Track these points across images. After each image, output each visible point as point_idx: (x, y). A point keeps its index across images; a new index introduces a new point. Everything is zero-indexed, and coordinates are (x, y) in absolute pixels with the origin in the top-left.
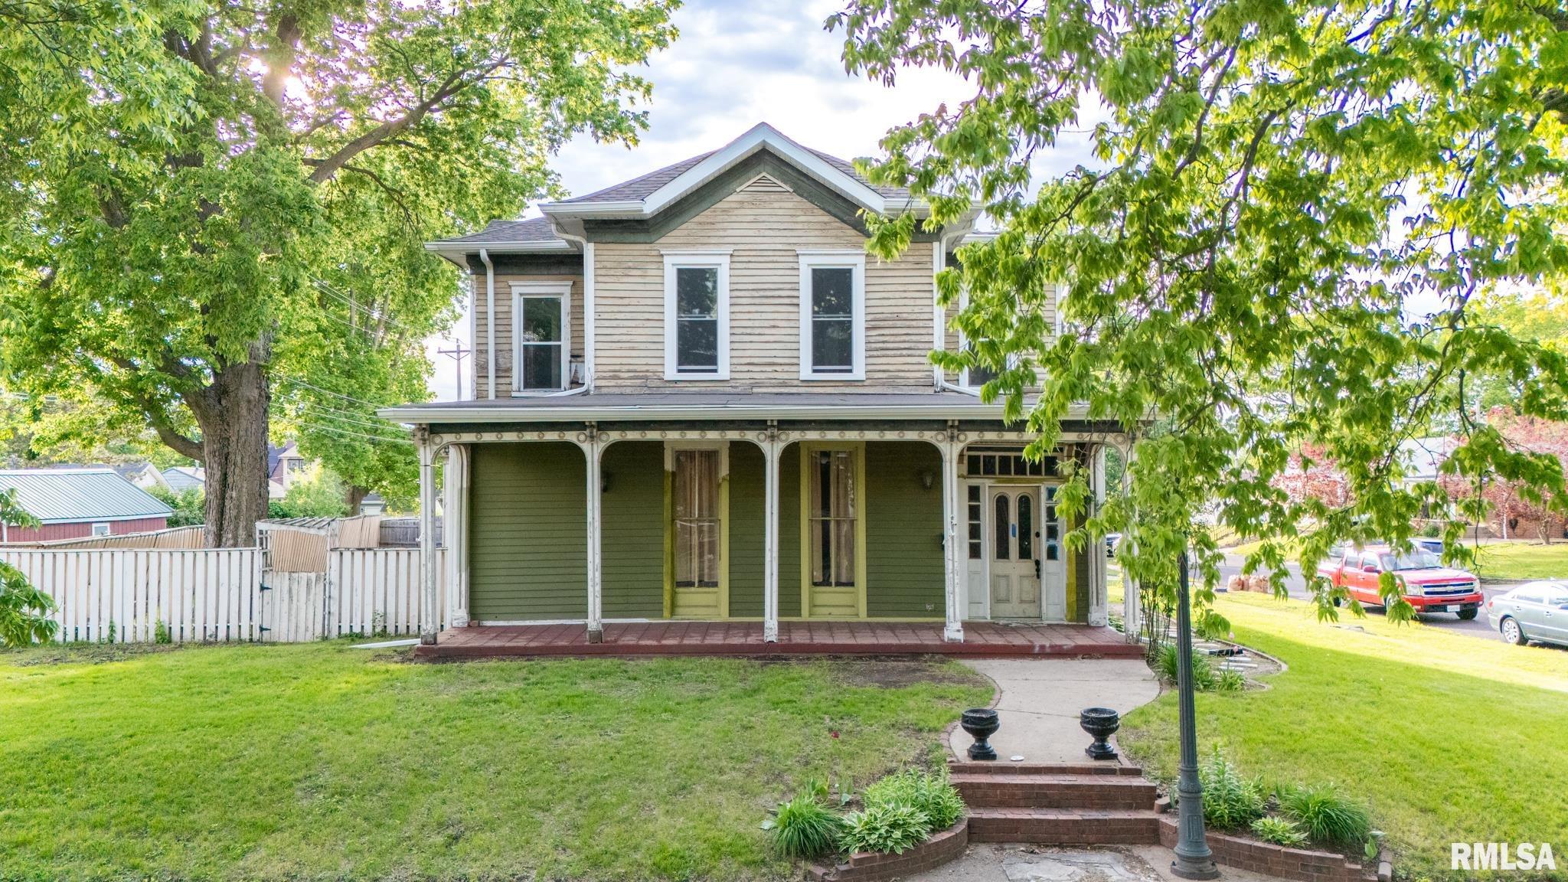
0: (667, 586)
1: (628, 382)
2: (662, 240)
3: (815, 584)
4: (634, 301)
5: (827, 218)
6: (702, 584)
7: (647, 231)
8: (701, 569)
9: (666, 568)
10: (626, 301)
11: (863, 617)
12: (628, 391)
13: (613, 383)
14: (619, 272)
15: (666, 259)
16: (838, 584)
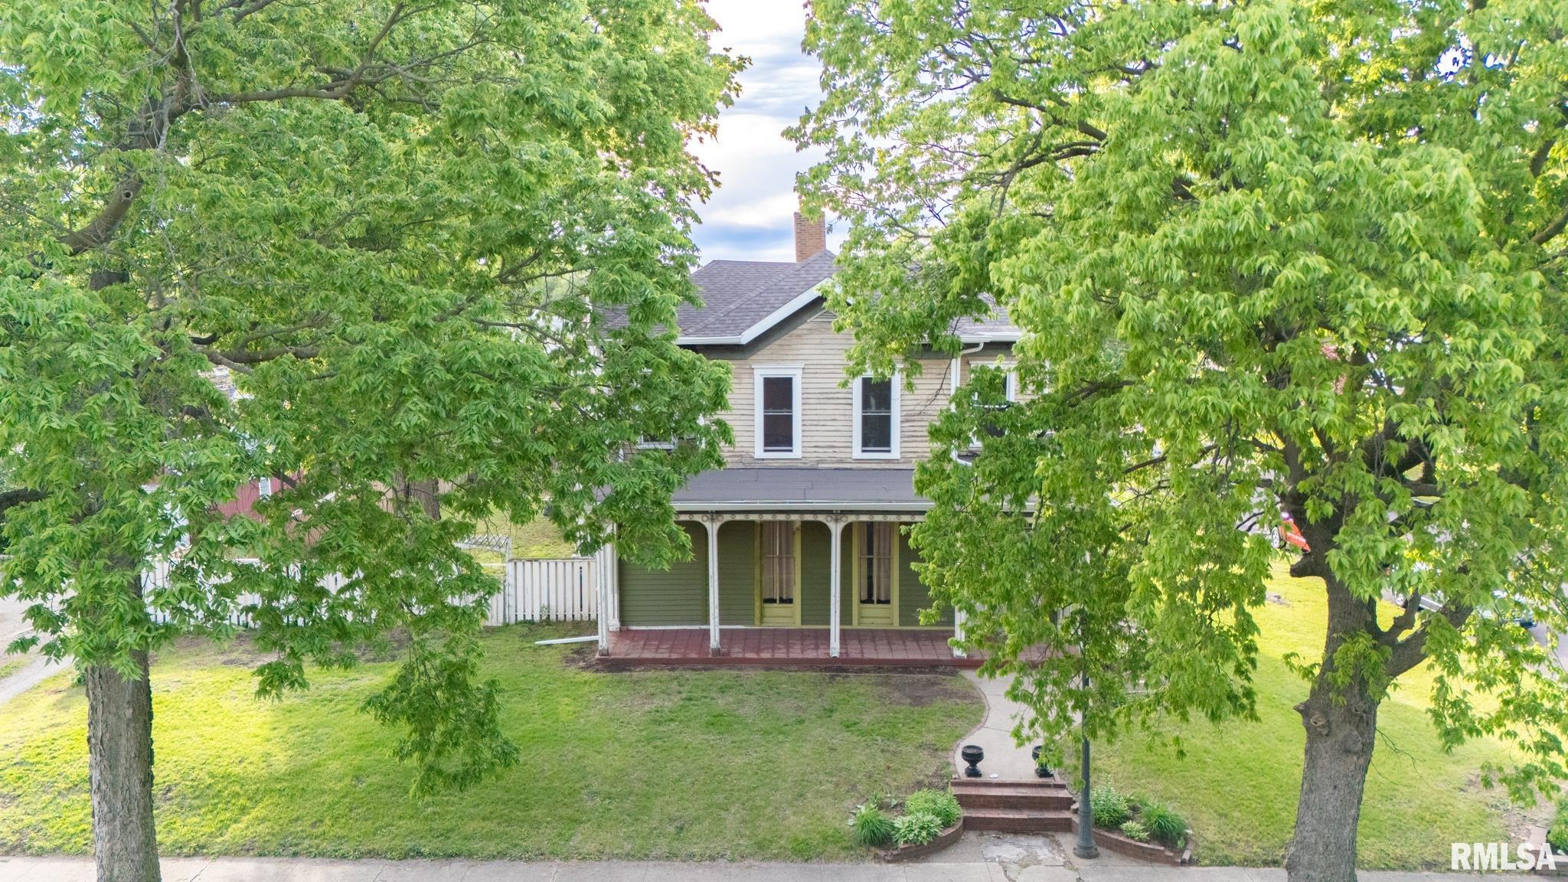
0: (757, 603)
1: (729, 459)
2: (754, 357)
3: (863, 602)
6: (782, 601)
7: (742, 351)
8: (781, 588)
9: (757, 591)
11: (896, 626)
12: (729, 466)
15: (756, 371)
16: (879, 602)
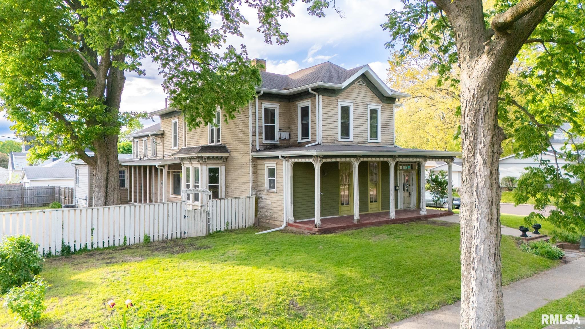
0: (340, 205)
1: (330, 141)
2: (338, 96)
3: (371, 202)
4: (331, 115)
5: (373, 94)
6: (346, 204)
7: (335, 93)
9: (339, 200)
10: (329, 115)
11: (381, 211)
12: (330, 144)
13: (326, 141)
14: (328, 106)
15: (339, 103)
16: (374, 201)
